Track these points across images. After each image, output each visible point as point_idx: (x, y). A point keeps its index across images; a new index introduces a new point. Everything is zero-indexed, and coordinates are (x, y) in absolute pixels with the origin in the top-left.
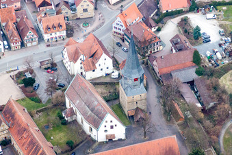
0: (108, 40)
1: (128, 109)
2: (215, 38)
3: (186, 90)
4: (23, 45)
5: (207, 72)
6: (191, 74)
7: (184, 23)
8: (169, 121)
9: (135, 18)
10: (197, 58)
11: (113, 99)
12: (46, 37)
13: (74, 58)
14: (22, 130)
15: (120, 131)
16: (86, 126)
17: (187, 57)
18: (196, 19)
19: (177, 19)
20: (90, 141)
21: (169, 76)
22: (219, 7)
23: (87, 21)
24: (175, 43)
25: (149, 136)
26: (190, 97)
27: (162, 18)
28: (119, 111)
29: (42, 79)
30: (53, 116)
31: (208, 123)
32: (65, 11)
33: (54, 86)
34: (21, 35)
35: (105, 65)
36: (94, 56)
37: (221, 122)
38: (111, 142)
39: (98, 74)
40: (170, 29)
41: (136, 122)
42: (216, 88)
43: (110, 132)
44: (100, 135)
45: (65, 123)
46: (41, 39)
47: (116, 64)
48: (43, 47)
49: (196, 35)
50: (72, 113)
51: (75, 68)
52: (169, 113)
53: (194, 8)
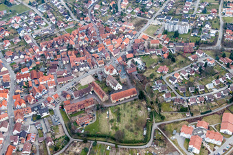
0: (115, 65)
1: (122, 82)
2: (141, 64)
4: (93, 68)
5: (141, 72)
6: (136, 73)
7: (133, 61)
8: (132, 84)
9: (121, 60)
10: (137, 69)
11: (118, 79)
13: (107, 70)
14: (97, 88)
15: (121, 87)
16: (112, 86)
17: (135, 69)
18: (135, 60)
19: (131, 60)
20: (114, 90)
21: (131, 74)
23: (109, 61)
24: (131, 65)
25: (128, 88)
26: (137, 78)
27: (127, 60)
28: (120, 82)
29: (100, 76)
30: (104, 85)
31: (142, 84)
32: (103, 59)
33: (103, 77)
34: (93, 65)
35: (115, 72)
36: (112, 70)
37: (145, 84)
38: (119, 90)
39: (113, 74)
40: (129, 62)
41: (124, 85)
42: (143, 76)
43: (119, 88)
44: (116, 89)
45: (107, 86)
46: (98, 66)
47: (117, 72)
48: (98, 68)
49: (136, 63)
50: (108, 84)
51: (108, 73)
52: (132, 82)
53: (135, 57)
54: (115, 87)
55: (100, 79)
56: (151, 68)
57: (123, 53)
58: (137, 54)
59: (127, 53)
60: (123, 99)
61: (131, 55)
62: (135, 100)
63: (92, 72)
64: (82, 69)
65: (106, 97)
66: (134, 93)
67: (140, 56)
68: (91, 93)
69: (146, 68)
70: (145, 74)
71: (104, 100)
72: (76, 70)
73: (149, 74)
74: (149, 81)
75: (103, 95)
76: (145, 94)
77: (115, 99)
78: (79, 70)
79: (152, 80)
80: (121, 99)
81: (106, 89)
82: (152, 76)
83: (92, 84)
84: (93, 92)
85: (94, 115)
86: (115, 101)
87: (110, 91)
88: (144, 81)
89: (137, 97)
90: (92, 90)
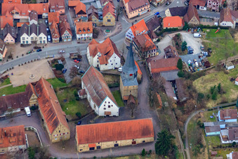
1: (124, 94)
2: (196, 51)
3: (168, 86)
4: (61, 40)
5: (187, 76)
6: (174, 75)
7: (177, 38)
8: (152, 107)
9: (142, 30)
10: (180, 65)
12: (78, 36)
13: (93, 53)
15: (115, 110)
16: (92, 103)
17: (174, 62)
18: (186, 37)
19: (173, 35)
21: (157, 74)
22: (204, 29)
23: (109, 28)
24: (167, 51)
25: (136, 116)
26: (170, 92)
27: (162, 33)
29: (69, 65)
30: (71, 94)
31: (179, 112)
32: (94, 19)
33: (75, 72)
34: (61, 32)
35: (114, 61)
36: (108, 54)
37: (188, 112)
38: (108, 117)
39: (109, 67)
40: (167, 41)
41: (128, 106)
42: (189, 87)
43: (108, 110)
44: (100, 111)
45: (78, 99)
46: (74, 37)
47: (123, 61)
48: (75, 43)
49: (183, 48)
50: (85, 93)
51: (94, 61)
52: (153, 101)
53: (186, 28)
54: (99, 105)
55: (67, 77)
56: (221, 67)
57: (159, 10)
58: (194, 21)
59: (168, 13)
60: (111, 144)
61: (178, 22)
62: (143, 154)
63: (52, 50)
64: (25, 38)
66: (145, 132)
67: (202, 27)
68: (27, 110)
69: (207, 65)
70: (198, 85)
71: (55, 137)
72: (9, 39)
73: (210, 86)
74: (203, 106)
75: (56, 124)
76: (178, 141)
78: (17, 39)
79: (210, 104)
80: (104, 145)
81: (73, 108)
82: (217, 91)
83: (38, 85)
84: (34, 109)
86: (85, 147)
88: (189, 102)
89: (152, 147)
90: (33, 101)
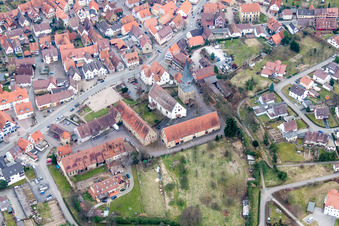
0: (165, 65)
1: (184, 100)
2: (223, 59)
3: (213, 87)
4: (116, 71)
5: (223, 77)
6: (214, 78)
7: (204, 52)
8: (208, 104)
9: (177, 51)
10: (216, 68)
11: (175, 95)
12: (128, 65)
13: (148, 75)
14: (130, 116)
15: (183, 112)
16: (164, 111)
17: (211, 70)
18: (210, 50)
19: (200, 50)
20: (167, 119)
21: (203, 81)
22: (221, 42)
23: (149, 55)
24: (202, 62)
25: (199, 114)
26: (216, 90)
27: (191, 50)
28: (180, 101)
29: (132, 89)
30: (143, 108)
31: (230, 104)
32: (136, 49)
33: (140, 91)
34: (115, 64)
35: (165, 77)
36: (159, 73)
37: (236, 102)
38: (179, 119)
39: (162, 83)
40: (196, 56)
41: (190, 105)
42: (230, 85)
43: (178, 113)
44: (172, 115)
45: (150, 111)
46: (126, 67)
47: (171, 77)
48: (127, 71)
49: (213, 57)
50: (154, 105)
51: (149, 81)
52: (208, 100)
53: (207, 43)
54: (171, 111)
56: (246, 66)
57: (180, 34)
58: (211, 37)
59: (189, 35)
60: (190, 137)
61: (199, 40)
62: (217, 139)
63: (114, 79)
64: (89, 74)
65: (152, 133)
66: (214, 123)
67: (219, 41)
68: (116, 127)
69: (234, 66)
70: (234, 81)
71: (146, 141)
72: (77, 77)
73: (244, 81)
74: (245, 96)
75: (146, 131)
76: (239, 125)
77: (174, 138)
78: (82, 77)
79: (251, 94)
80: (186, 139)
81: (151, 118)
82: (251, 84)
83: (118, 106)
84: (120, 124)
85: (128, 176)
86: (172, 144)
87: (160, 122)
88: (233, 96)
89: (222, 133)
90: (117, 120)
